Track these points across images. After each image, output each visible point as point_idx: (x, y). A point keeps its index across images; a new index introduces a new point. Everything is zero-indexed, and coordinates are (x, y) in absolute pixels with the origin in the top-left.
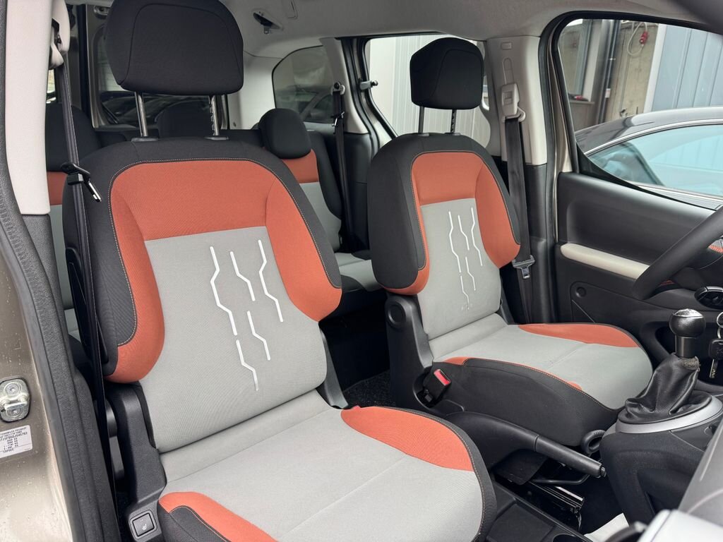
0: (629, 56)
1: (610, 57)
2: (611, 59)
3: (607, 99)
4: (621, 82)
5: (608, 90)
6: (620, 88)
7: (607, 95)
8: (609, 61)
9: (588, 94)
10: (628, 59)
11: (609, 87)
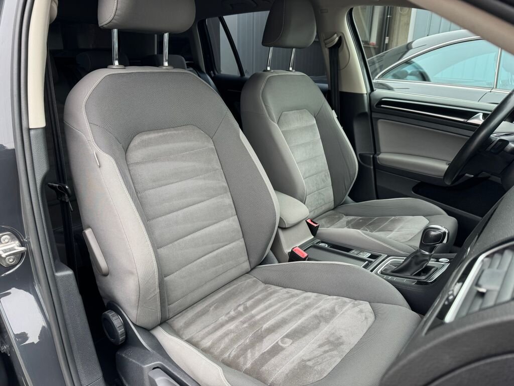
0: (401, 14)
1: (387, 15)
2: (389, 16)
3: (387, 44)
4: (396, 32)
5: (387, 38)
6: (395, 37)
7: (387, 41)
8: (387, 17)
9: (374, 40)
10: (400, 17)
11: (387, 36)
